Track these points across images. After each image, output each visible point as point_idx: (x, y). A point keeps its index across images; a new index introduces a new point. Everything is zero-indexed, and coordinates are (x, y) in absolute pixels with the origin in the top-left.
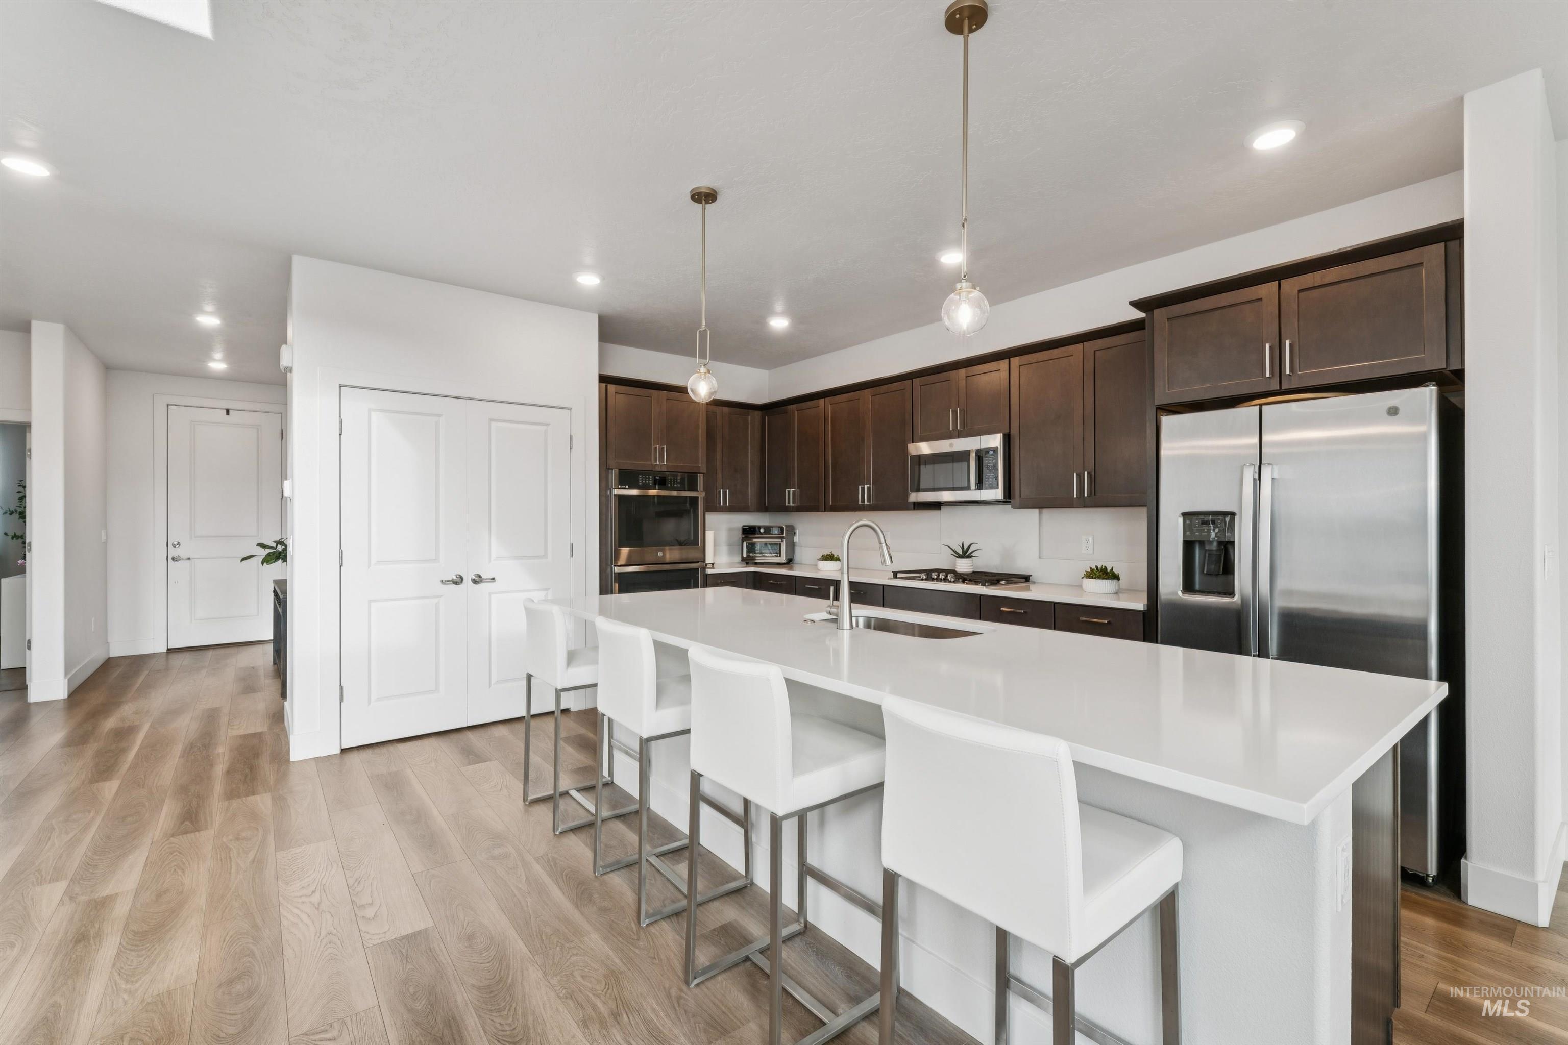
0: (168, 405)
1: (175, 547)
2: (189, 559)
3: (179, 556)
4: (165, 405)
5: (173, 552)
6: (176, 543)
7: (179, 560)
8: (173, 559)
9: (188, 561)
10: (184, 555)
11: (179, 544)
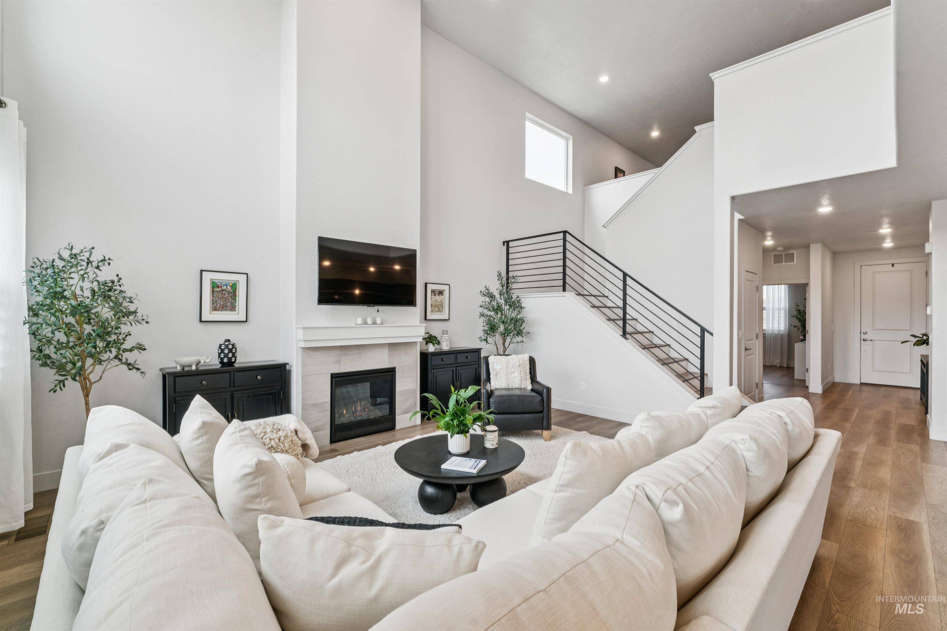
0: (861, 266)
1: (864, 334)
2: (871, 340)
3: (866, 339)
4: (860, 265)
5: (863, 337)
6: (865, 332)
7: (867, 341)
8: (864, 340)
9: (871, 341)
10: (869, 339)
11: (866, 332)
